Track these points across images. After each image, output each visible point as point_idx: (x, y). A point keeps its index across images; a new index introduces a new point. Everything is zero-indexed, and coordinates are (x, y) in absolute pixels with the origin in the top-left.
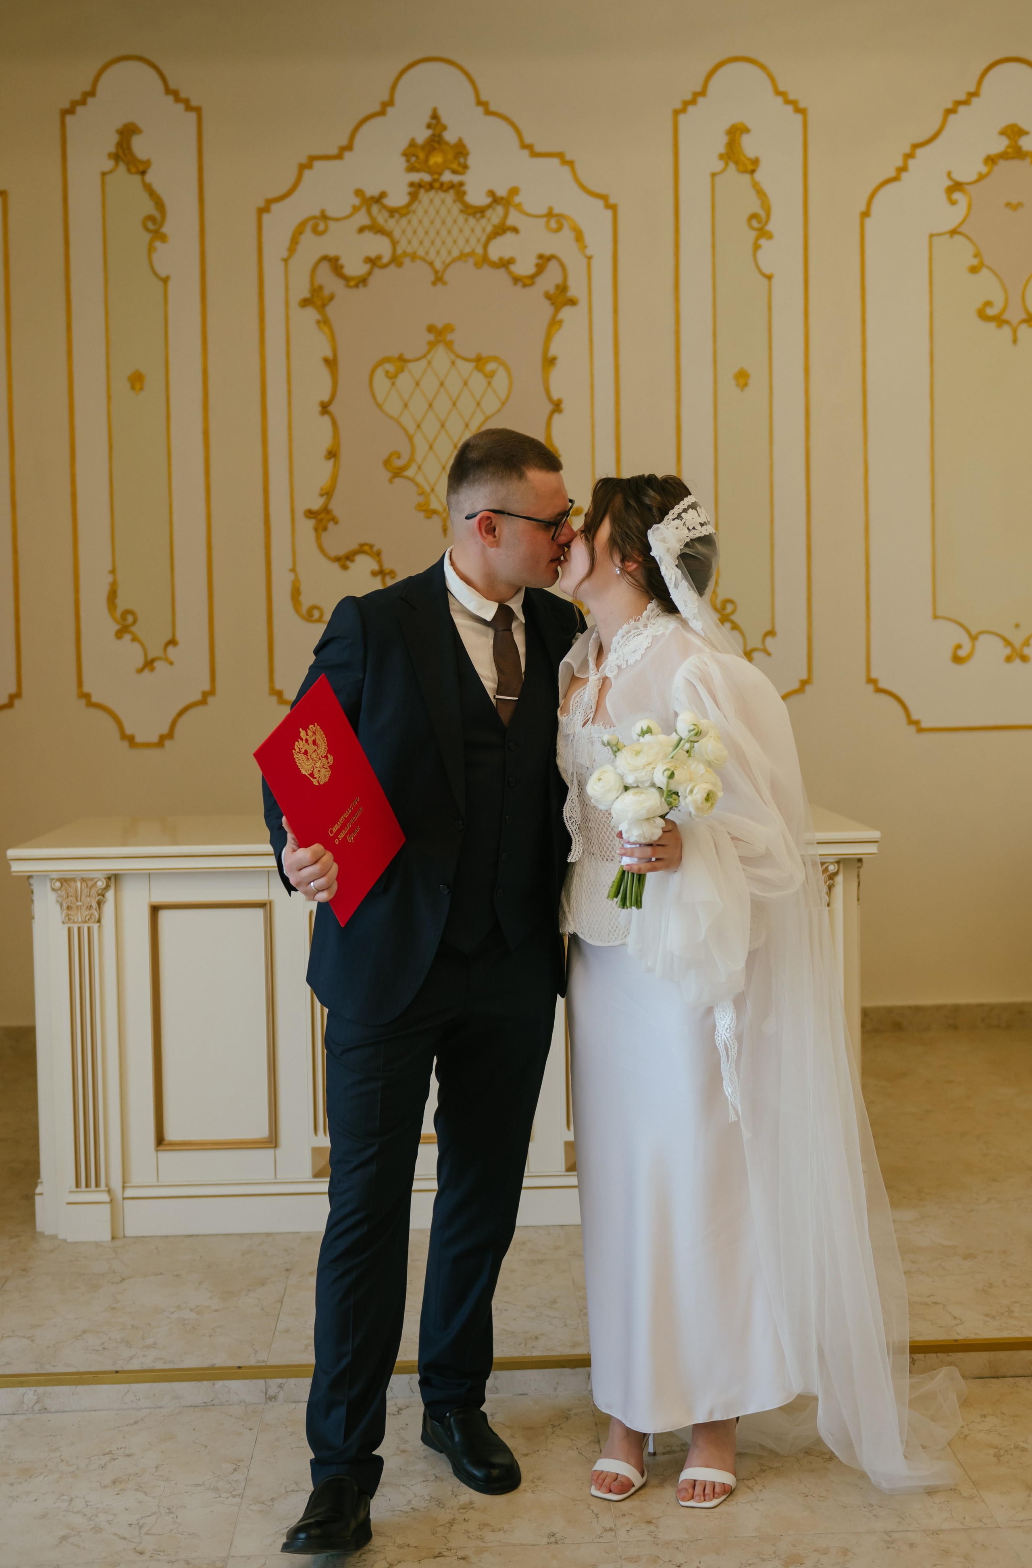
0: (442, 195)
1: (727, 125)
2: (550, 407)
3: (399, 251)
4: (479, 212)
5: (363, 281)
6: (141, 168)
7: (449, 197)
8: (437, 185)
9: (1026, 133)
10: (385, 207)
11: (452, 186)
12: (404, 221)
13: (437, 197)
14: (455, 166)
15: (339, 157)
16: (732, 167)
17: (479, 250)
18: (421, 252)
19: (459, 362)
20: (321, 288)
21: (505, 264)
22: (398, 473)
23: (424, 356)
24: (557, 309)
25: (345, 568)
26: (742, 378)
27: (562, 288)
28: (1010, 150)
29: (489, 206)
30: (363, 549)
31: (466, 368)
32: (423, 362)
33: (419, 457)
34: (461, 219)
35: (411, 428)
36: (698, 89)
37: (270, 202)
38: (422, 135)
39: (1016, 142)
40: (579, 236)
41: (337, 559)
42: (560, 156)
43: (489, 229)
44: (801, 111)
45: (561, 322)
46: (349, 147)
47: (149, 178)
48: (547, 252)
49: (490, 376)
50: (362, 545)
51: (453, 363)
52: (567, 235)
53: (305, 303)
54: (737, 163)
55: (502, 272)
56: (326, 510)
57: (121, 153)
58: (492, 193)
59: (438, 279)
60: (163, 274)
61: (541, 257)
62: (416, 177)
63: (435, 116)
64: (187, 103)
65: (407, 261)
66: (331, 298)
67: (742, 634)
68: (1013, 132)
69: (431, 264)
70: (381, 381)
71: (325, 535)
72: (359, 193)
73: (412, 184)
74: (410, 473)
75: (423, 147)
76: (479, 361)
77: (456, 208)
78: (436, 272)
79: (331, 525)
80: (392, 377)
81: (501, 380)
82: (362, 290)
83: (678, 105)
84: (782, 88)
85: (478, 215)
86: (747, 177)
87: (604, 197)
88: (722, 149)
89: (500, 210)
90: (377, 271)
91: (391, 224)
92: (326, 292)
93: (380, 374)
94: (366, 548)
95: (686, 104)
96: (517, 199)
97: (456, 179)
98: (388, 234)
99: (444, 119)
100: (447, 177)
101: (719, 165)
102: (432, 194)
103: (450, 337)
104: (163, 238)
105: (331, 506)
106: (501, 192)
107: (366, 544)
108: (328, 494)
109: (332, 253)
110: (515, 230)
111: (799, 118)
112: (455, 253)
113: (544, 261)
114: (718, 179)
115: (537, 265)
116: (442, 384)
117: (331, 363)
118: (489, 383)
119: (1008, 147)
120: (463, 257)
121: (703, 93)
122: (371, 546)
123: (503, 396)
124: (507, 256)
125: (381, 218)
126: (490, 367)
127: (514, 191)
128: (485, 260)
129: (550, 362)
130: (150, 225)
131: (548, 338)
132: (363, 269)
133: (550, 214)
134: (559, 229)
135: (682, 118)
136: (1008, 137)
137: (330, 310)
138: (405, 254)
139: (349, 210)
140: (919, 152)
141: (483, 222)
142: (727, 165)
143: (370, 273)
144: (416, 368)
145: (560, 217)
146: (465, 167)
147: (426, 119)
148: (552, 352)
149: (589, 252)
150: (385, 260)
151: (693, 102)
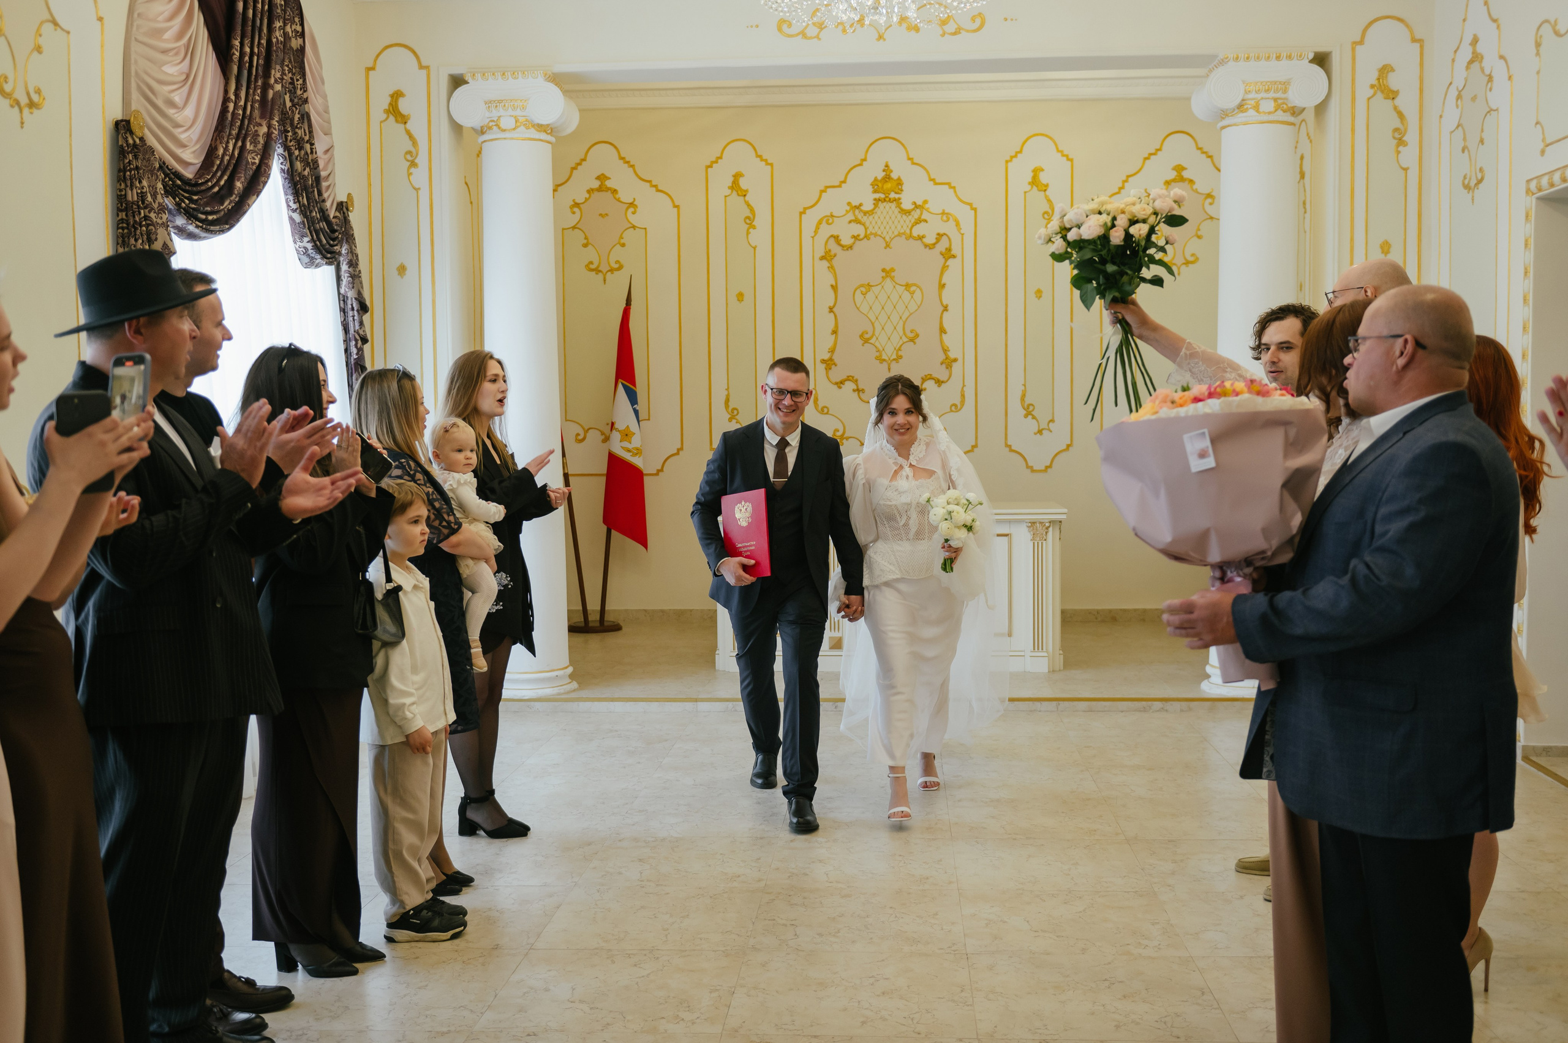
0: (890, 204)
1: (1032, 168)
2: (942, 308)
3: (868, 232)
4: (907, 213)
5: (851, 247)
6: (744, 193)
7: (893, 205)
8: (887, 199)
9: (1186, 169)
10: (861, 211)
11: (895, 200)
12: (871, 218)
13: (887, 205)
14: (897, 190)
15: (839, 186)
16: (1035, 188)
17: (908, 232)
18: (879, 233)
19: (897, 286)
20: (830, 251)
21: (921, 238)
22: (866, 341)
23: (880, 284)
24: (946, 260)
25: (840, 388)
26: (1039, 293)
27: (949, 250)
28: (1177, 178)
29: (913, 209)
30: (850, 378)
31: (901, 289)
32: (880, 286)
33: (877, 334)
34: (899, 216)
35: (873, 319)
36: (1018, 150)
37: (805, 209)
38: (880, 175)
39: (1180, 174)
40: (957, 224)
41: (836, 383)
42: (948, 184)
43: (913, 220)
44: (1071, 160)
45: (948, 266)
46: (844, 182)
47: (747, 198)
48: (941, 232)
49: (912, 293)
50: (848, 377)
51: (894, 287)
52: (952, 223)
53: (822, 258)
54: (1037, 187)
55: (919, 242)
56: (831, 359)
57: (734, 185)
58: (915, 203)
59: (887, 246)
60: (753, 245)
61: (938, 234)
62: (877, 196)
63: (887, 166)
64: (766, 160)
65: (872, 237)
66: (835, 256)
67: (1038, 421)
68: (1179, 169)
69: (884, 238)
70: (859, 297)
71: (830, 372)
72: (849, 204)
73: (875, 200)
74: (872, 341)
75: (881, 181)
76: (907, 286)
77: (897, 211)
78: (886, 243)
79: (833, 367)
80: (864, 294)
81: (918, 295)
82: (850, 252)
83: (1008, 158)
84: (1060, 149)
85: (907, 214)
86: (1042, 193)
87: (970, 204)
88: (1030, 180)
89: (918, 211)
90: (858, 242)
91: (865, 219)
92: (832, 253)
93: (858, 292)
94: (851, 378)
95: (1012, 157)
96: (927, 206)
97: (897, 196)
98: (863, 224)
99: (892, 167)
100: (893, 195)
101: (1028, 188)
102: (885, 204)
103: (893, 274)
104: (754, 227)
105: (833, 358)
106: (919, 203)
107: (851, 376)
108: (832, 351)
109: (835, 234)
110: (926, 221)
111: (1069, 163)
112: (896, 233)
113: (940, 236)
114: (1027, 194)
115: (936, 238)
116: (889, 297)
117: (834, 288)
118: (912, 297)
119: (1177, 176)
120: (899, 235)
121: (1020, 152)
122: (853, 377)
123: (919, 303)
124: (921, 234)
125: (860, 216)
126: (913, 288)
127: (926, 202)
128: (911, 236)
129: (942, 286)
130: (748, 221)
131: (942, 274)
132: (851, 241)
133: (943, 213)
134: (948, 220)
135: (1009, 164)
136: (1177, 171)
137: (835, 262)
138: (871, 234)
139: (844, 213)
140: (1130, 179)
141: (910, 217)
142: (1032, 187)
143: (854, 243)
144: (876, 290)
145: (947, 214)
146: (902, 190)
147: (883, 167)
148: (943, 282)
149: (962, 232)
150: (862, 237)
151: (1016, 156)
